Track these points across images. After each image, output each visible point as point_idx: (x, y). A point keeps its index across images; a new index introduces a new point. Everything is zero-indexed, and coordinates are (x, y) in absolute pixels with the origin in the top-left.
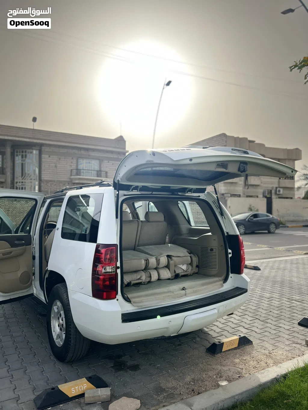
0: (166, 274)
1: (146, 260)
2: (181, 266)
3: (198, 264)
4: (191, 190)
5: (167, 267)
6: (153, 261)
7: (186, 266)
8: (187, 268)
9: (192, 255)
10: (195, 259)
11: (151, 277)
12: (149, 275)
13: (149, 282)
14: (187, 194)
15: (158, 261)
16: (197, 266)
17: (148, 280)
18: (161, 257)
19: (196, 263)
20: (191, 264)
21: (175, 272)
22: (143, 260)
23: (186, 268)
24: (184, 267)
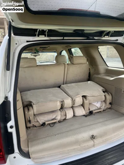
0: (80, 112)
1: (62, 102)
2: (95, 104)
3: (111, 102)
4: (108, 34)
5: (83, 105)
6: (68, 102)
7: (100, 104)
8: (101, 105)
9: (106, 93)
10: (109, 98)
11: (66, 115)
12: (65, 114)
13: (65, 119)
14: (103, 38)
15: (73, 102)
16: (110, 103)
17: (64, 118)
18: (76, 98)
19: (109, 101)
20: (105, 101)
21: (89, 109)
22: (59, 102)
23: (99, 105)
24: (98, 105)
